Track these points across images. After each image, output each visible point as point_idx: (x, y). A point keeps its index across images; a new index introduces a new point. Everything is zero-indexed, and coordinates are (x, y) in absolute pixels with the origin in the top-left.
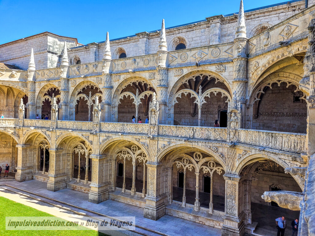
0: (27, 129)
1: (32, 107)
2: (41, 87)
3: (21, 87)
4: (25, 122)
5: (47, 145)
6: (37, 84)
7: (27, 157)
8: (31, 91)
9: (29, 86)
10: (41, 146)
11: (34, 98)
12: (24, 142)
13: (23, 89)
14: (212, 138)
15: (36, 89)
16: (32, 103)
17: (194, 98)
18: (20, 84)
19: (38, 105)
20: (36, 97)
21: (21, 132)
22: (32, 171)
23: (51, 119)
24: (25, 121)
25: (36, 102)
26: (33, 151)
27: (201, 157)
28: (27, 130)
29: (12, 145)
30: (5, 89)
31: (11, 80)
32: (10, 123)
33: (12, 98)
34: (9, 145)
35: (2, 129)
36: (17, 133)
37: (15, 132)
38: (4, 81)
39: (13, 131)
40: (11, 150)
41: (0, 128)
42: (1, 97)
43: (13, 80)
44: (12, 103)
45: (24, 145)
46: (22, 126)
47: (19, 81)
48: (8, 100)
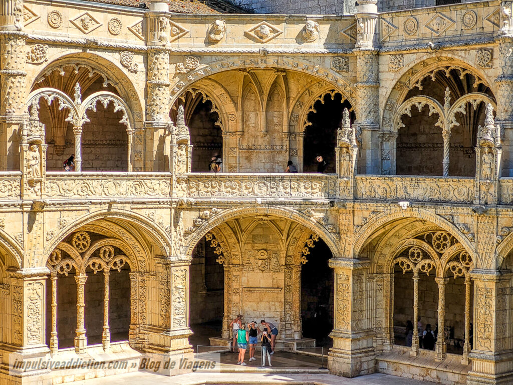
0: (374, 208)
1: (372, 135)
2: (405, 70)
3: (330, 72)
4: (360, 185)
5: (427, 261)
6: (385, 59)
7: (361, 298)
8: (367, 82)
9: (361, 66)
10: (402, 264)
11: (377, 105)
12: (358, 250)
13: (338, 76)
15: (382, 76)
16: (372, 123)
18: (329, 62)
19: (386, 129)
20: (382, 102)
21: (344, 219)
22: (375, 345)
23: (478, 176)
24: (359, 181)
25: (383, 120)
26: (377, 281)
28: (374, 212)
29: (283, 261)
30: (267, 80)
31: (304, 50)
32: (312, 189)
33: (280, 106)
34: (274, 260)
35: (291, 209)
36: (331, 220)
37: (326, 219)
38: (282, 55)
39: (321, 215)
40: (281, 276)
41: (284, 204)
42: (249, 105)
43: (308, 50)
44: (281, 125)
45: (357, 262)
46: (351, 197)
47: (325, 51)
48: (270, 113)
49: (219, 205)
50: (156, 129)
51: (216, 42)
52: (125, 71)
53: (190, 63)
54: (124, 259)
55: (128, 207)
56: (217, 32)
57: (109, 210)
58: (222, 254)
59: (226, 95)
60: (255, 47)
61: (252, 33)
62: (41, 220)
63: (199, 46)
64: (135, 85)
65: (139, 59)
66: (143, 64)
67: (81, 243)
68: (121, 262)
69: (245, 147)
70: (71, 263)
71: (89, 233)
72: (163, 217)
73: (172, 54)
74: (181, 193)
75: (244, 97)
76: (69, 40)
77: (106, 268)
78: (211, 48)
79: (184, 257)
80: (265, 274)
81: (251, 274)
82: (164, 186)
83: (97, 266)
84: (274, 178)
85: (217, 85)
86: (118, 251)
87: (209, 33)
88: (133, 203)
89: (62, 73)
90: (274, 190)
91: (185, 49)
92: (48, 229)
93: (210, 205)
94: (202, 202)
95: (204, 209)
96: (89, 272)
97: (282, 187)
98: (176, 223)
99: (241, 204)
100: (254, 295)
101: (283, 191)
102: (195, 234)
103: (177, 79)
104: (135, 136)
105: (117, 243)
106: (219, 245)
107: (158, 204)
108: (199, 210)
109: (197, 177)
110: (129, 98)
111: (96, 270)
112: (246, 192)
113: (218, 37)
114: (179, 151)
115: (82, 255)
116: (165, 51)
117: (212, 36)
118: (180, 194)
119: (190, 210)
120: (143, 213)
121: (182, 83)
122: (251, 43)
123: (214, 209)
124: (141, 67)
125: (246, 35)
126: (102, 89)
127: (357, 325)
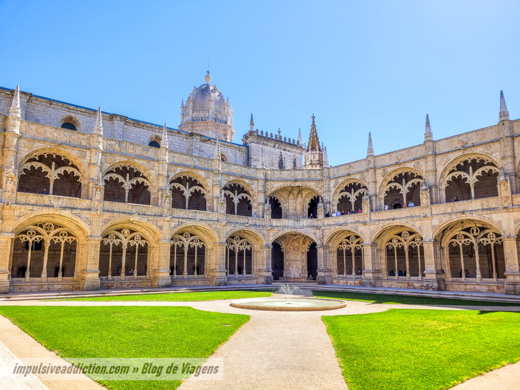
14: (258, 224)
17: (232, 198)
27: (239, 239)
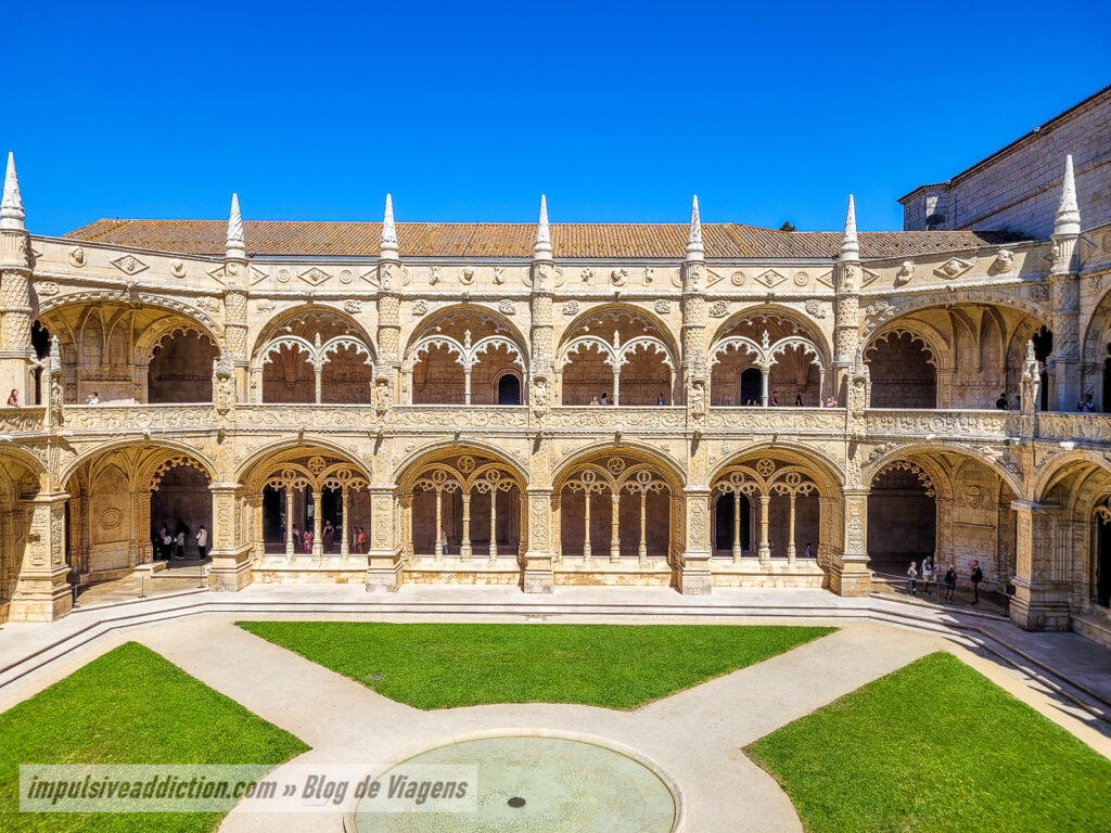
0: (1050, 448)
1: (1065, 368)
2: (1103, 293)
3: (1028, 302)
4: (1041, 423)
6: (1085, 283)
8: (1062, 310)
10: (1103, 513)
11: (1076, 334)
12: (1039, 493)
13: (1036, 306)
15: (1082, 302)
16: (1068, 354)
18: (1025, 291)
19: (1089, 360)
20: (1083, 330)
21: (1027, 459)
22: (1070, 601)
24: (1040, 418)
25: (1084, 350)
26: (1072, 530)
28: (1049, 452)
29: (997, 500)
30: (977, 316)
31: (995, 282)
32: (993, 426)
33: (997, 341)
34: (987, 498)
35: (968, 446)
36: (1013, 459)
37: (1007, 458)
38: (972, 289)
39: (1001, 454)
40: (995, 515)
41: (960, 440)
42: (963, 342)
43: (1001, 282)
44: (997, 360)
45: (1037, 505)
46: (1031, 436)
47: (1020, 280)
48: (986, 349)
49: (893, 439)
50: (841, 368)
51: (905, 282)
52: (811, 317)
53: (881, 306)
54: (813, 485)
55: (795, 438)
56: (907, 274)
57: (774, 440)
58: (932, 487)
59: (936, 333)
60: (941, 284)
61: (942, 271)
62: (704, 447)
63: (888, 289)
64: (823, 330)
65: (827, 307)
66: (831, 311)
67: (766, 468)
68: (809, 487)
69: (958, 384)
70: (755, 485)
71: (775, 461)
72: (837, 450)
73: (860, 298)
74: (859, 428)
75: (955, 334)
76: (750, 295)
77: (793, 493)
78: (899, 290)
79: (860, 487)
80: (978, 511)
81: (962, 509)
82: (839, 421)
83: (782, 489)
84: (950, 415)
85: (924, 325)
86: (805, 478)
87: (898, 275)
88: (801, 435)
89: (750, 323)
90: (950, 426)
91: (874, 293)
92: (710, 454)
93: (884, 439)
94: (878, 437)
95: (880, 443)
96: (773, 494)
97: (958, 424)
98: (851, 455)
99: (915, 439)
100: (965, 530)
101: (960, 427)
102: (872, 466)
103: (868, 321)
104: (826, 374)
105: (803, 470)
106: (928, 478)
107: (830, 437)
108: (876, 444)
109: (873, 412)
110: (819, 341)
111: (781, 493)
112: (921, 428)
113: (906, 278)
114: (856, 389)
115: (766, 479)
116: (851, 296)
117: (901, 278)
118: (857, 428)
119: (867, 443)
120: (814, 445)
121: (873, 325)
122: (941, 280)
123: (889, 443)
124: (830, 313)
125: (935, 273)
126: (792, 334)
127: (1040, 575)
